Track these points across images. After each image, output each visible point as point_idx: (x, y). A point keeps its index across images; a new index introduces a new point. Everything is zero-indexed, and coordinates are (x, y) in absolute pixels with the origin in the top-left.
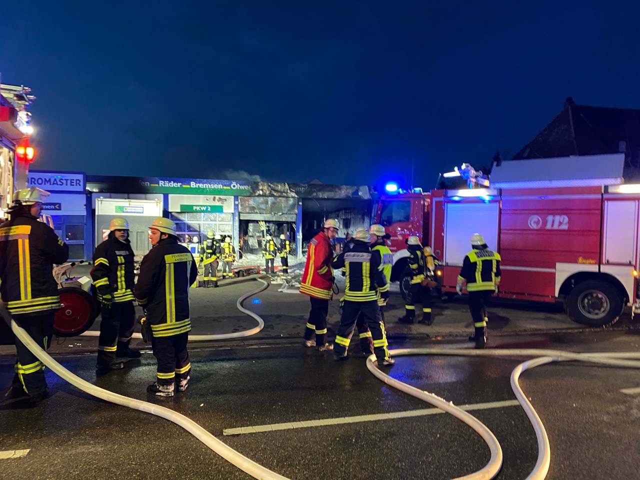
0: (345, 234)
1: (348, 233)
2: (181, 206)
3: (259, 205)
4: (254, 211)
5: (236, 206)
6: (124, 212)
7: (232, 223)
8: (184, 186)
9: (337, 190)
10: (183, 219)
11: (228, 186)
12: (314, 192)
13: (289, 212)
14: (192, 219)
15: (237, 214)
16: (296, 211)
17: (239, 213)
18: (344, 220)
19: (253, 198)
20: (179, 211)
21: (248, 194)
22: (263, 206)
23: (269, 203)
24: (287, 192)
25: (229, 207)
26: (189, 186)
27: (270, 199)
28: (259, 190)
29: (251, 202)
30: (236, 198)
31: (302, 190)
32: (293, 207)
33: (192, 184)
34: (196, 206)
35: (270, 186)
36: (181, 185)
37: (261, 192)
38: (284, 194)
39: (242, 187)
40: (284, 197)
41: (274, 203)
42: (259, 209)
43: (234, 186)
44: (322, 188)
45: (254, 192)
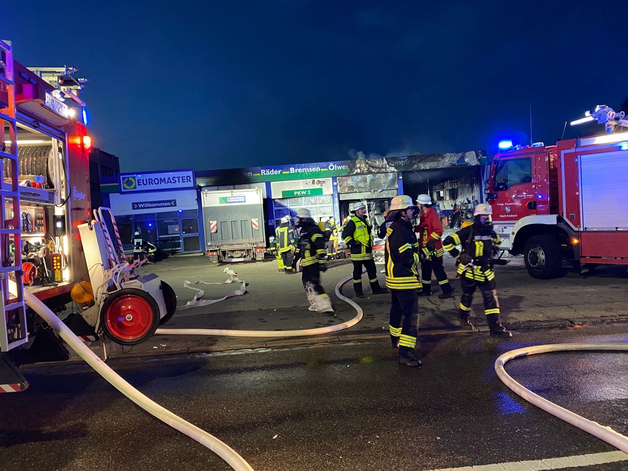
0: (452, 205)
1: (455, 205)
2: (283, 192)
3: (357, 184)
4: (353, 190)
5: (335, 187)
6: (227, 203)
7: (332, 205)
8: (284, 173)
9: (440, 159)
10: (286, 205)
11: (326, 168)
12: (415, 163)
13: (389, 188)
14: (294, 205)
15: (336, 194)
16: (397, 186)
17: (339, 194)
18: (450, 190)
19: (351, 177)
20: (281, 197)
21: (346, 174)
22: (362, 185)
23: (368, 180)
24: (386, 168)
25: (328, 188)
26: (288, 172)
27: (369, 177)
28: (357, 169)
29: (350, 182)
30: (334, 179)
31: (401, 163)
32: (393, 182)
33: (291, 170)
34: (297, 191)
35: (367, 163)
36: (281, 172)
37: (359, 171)
38: (383, 169)
39: (339, 168)
40: (382, 173)
41: (372, 180)
42: (358, 188)
43: (332, 167)
44: (423, 159)
45: (352, 170)
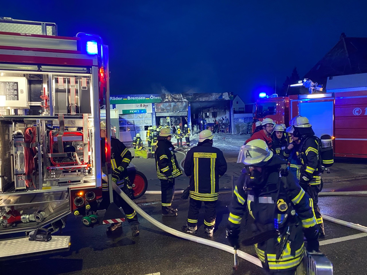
1: (216, 121)
2: (123, 110)
3: (166, 108)
4: (164, 111)
5: (153, 109)
7: (151, 119)
8: (124, 99)
9: (210, 96)
10: (124, 118)
11: (148, 98)
12: (197, 98)
13: (183, 111)
14: (129, 118)
15: (154, 113)
16: (187, 109)
19: (162, 103)
20: (122, 114)
21: (160, 102)
22: (169, 108)
23: (172, 106)
24: (182, 99)
25: (149, 109)
27: (173, 104)
28: (166, 99)
29: (161, 106)
30: (153, 104)
31: (190, 97)
32: (185, 107)
33: (128, 98)
34: (131, 110)
35: (172, 96)
38: (180, 100)
39: (156, 98)
40: (180, 102)
41: (174, 106)
43: (152, 98)
44: (201, 95)
45: (163, 100)
